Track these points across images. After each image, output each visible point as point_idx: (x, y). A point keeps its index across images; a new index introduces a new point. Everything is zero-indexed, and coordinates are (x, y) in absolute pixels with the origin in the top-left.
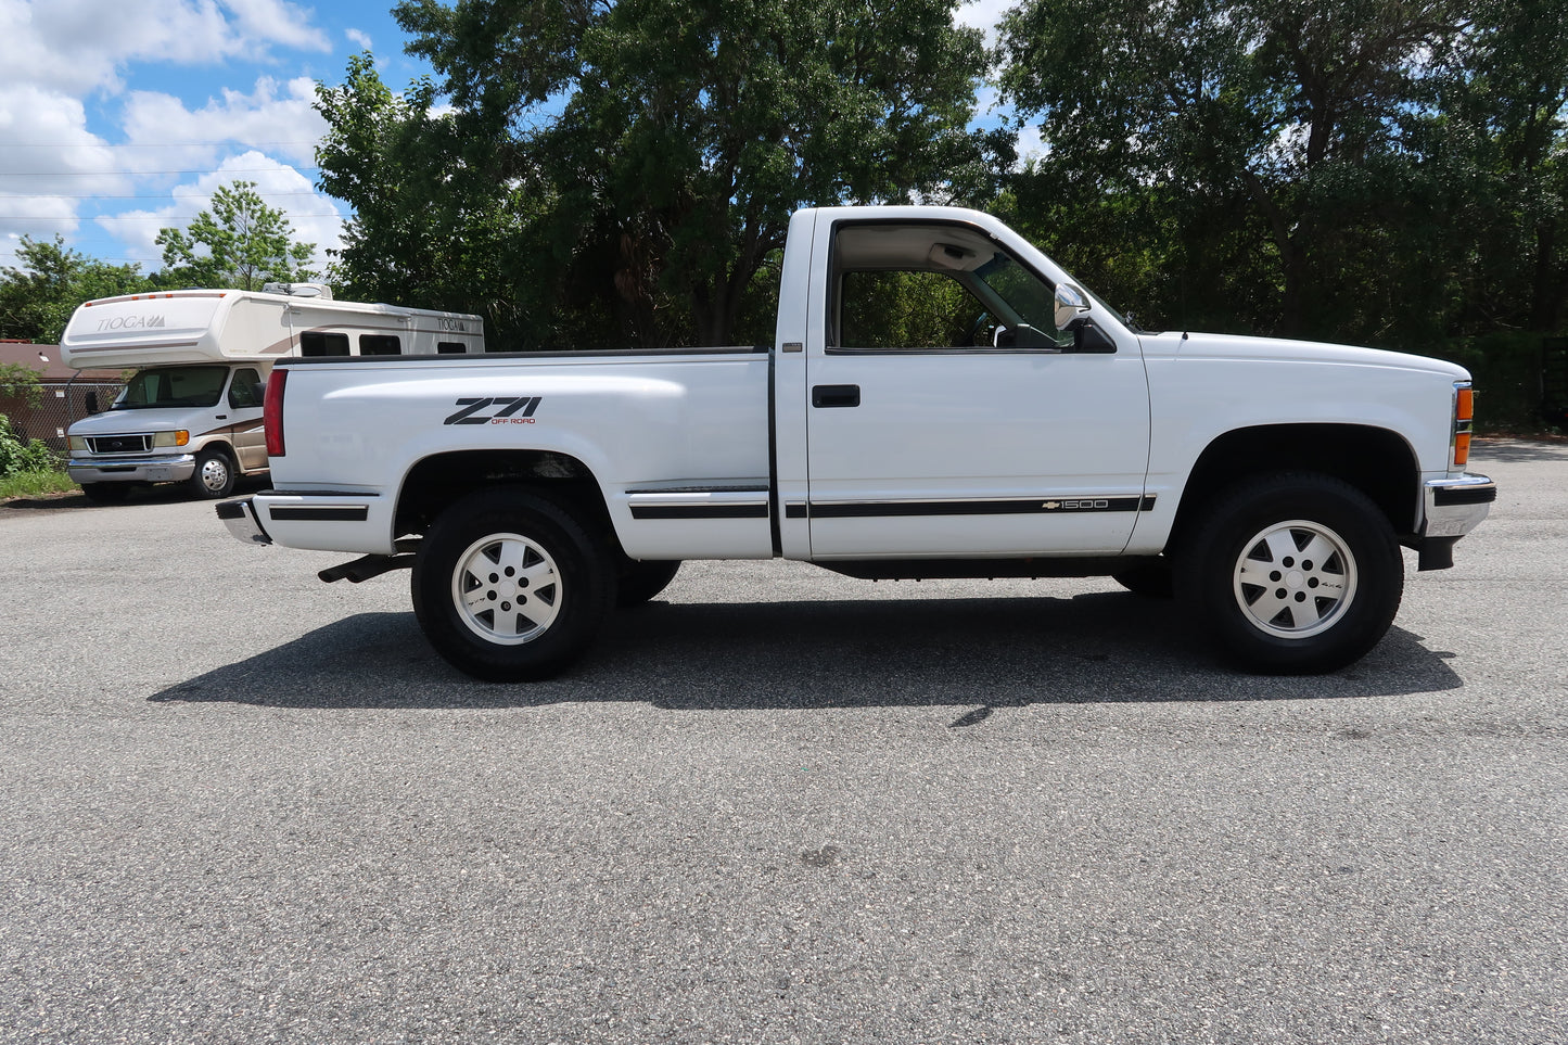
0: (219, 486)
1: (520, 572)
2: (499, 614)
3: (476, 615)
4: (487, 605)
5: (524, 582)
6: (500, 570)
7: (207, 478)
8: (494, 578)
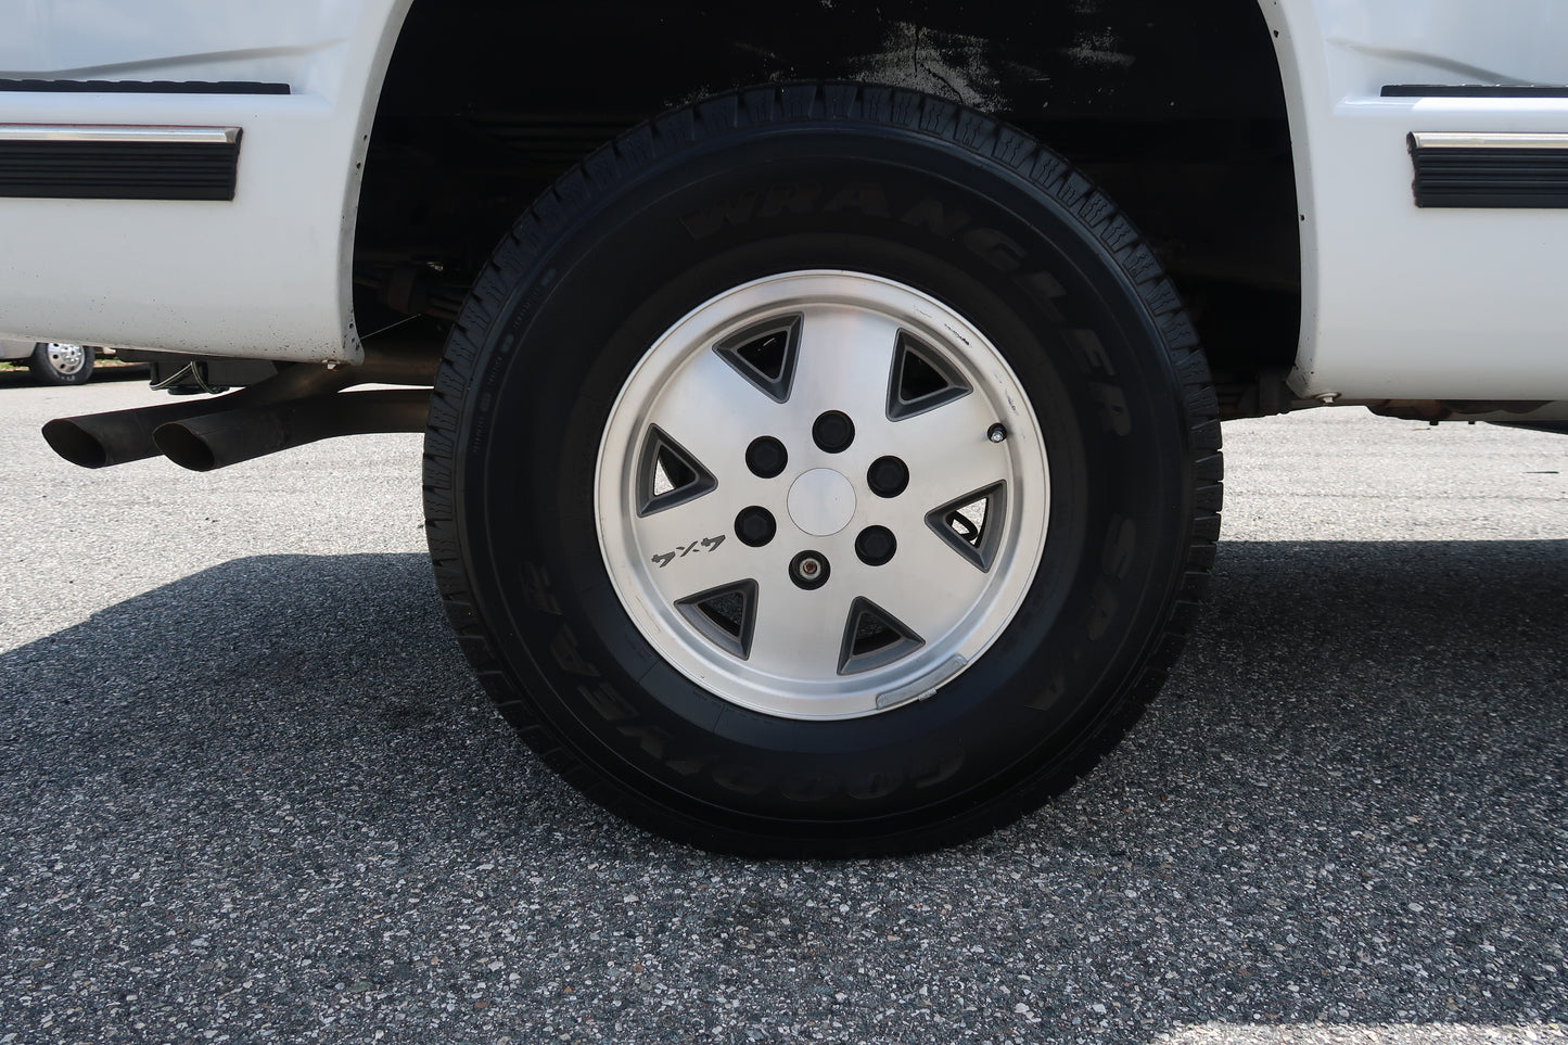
0: (73, 368)
1: (876, 436)
2: (777, 601)
3: (679, 603)
4: (735, 562)
5: (888, 477)
6: (791, 424)
7: (56, 357)
8: (766, 457)
